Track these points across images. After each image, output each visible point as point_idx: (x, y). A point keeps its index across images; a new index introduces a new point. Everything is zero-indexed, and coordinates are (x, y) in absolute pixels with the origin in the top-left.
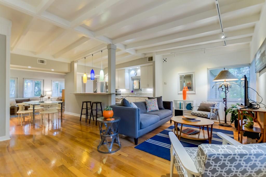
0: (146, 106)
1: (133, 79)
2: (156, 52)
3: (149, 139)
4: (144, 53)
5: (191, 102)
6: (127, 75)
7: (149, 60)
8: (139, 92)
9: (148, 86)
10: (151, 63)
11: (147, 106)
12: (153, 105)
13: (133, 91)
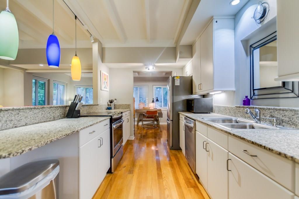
13: (253, 98)
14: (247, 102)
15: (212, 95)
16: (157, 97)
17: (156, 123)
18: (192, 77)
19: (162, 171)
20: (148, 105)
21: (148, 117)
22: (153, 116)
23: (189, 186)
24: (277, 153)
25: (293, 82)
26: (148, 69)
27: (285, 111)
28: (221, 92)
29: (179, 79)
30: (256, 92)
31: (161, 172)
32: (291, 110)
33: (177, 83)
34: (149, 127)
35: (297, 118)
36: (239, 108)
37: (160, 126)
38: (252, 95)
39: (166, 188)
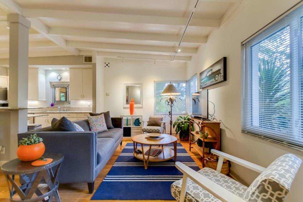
0: (89, 126)
1: (54, 86)
2: (98, 52)
3: (107, 176)
4: (77, 47)
5: (138, 117)
6: (42, 78)
7: (86, 61)
8: (66, 105)
9: (83, 97)
10: (88, 65)
11: (91, 126)
12: (100, 124)
14: (52, 105)
38: (54, 102)
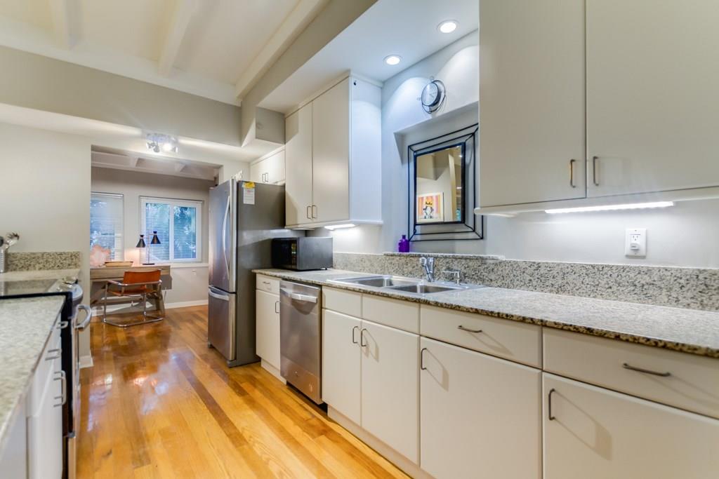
1: (412, 153)
8: (465, 248)
13: (413, 239)
14: (404, 246)
15: (329, 230)
16: (155, 232)
17: (148, 305)
18: (284, 186)
19: (236, 424)
20: (123, 256)
21: (127, 292)
22: (144, 285)
23: (315, 434)
24: (519, 319)
25: (482, 216)
26: (154, 147)
27: (468, 260)
28: (352, 225)
29: (254, 190)
30: (418, 228)
31: (235, 428)
32: (477, 259)
33: (249, 199)
34: (128, 319)
35: (484, 270)
36: (391, 257)
37: (167, 313)
38: (412, 233)
39: (268, 460)
